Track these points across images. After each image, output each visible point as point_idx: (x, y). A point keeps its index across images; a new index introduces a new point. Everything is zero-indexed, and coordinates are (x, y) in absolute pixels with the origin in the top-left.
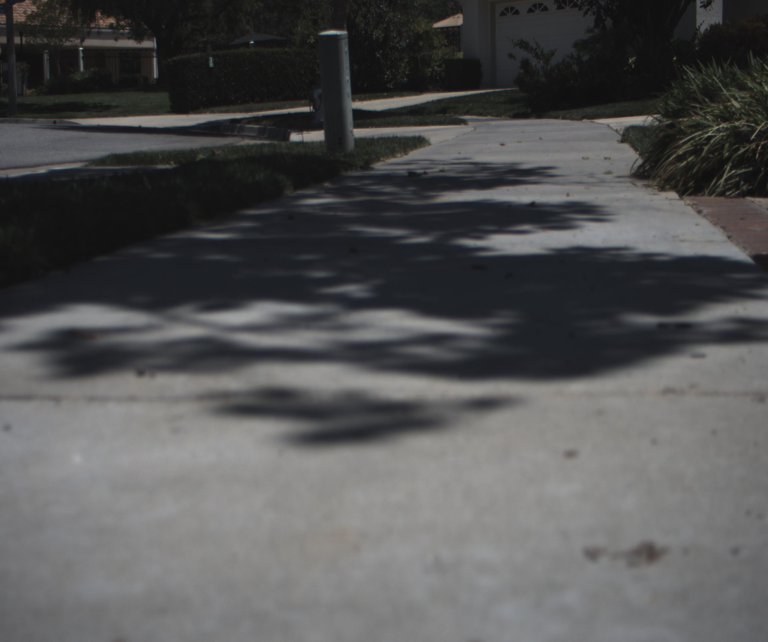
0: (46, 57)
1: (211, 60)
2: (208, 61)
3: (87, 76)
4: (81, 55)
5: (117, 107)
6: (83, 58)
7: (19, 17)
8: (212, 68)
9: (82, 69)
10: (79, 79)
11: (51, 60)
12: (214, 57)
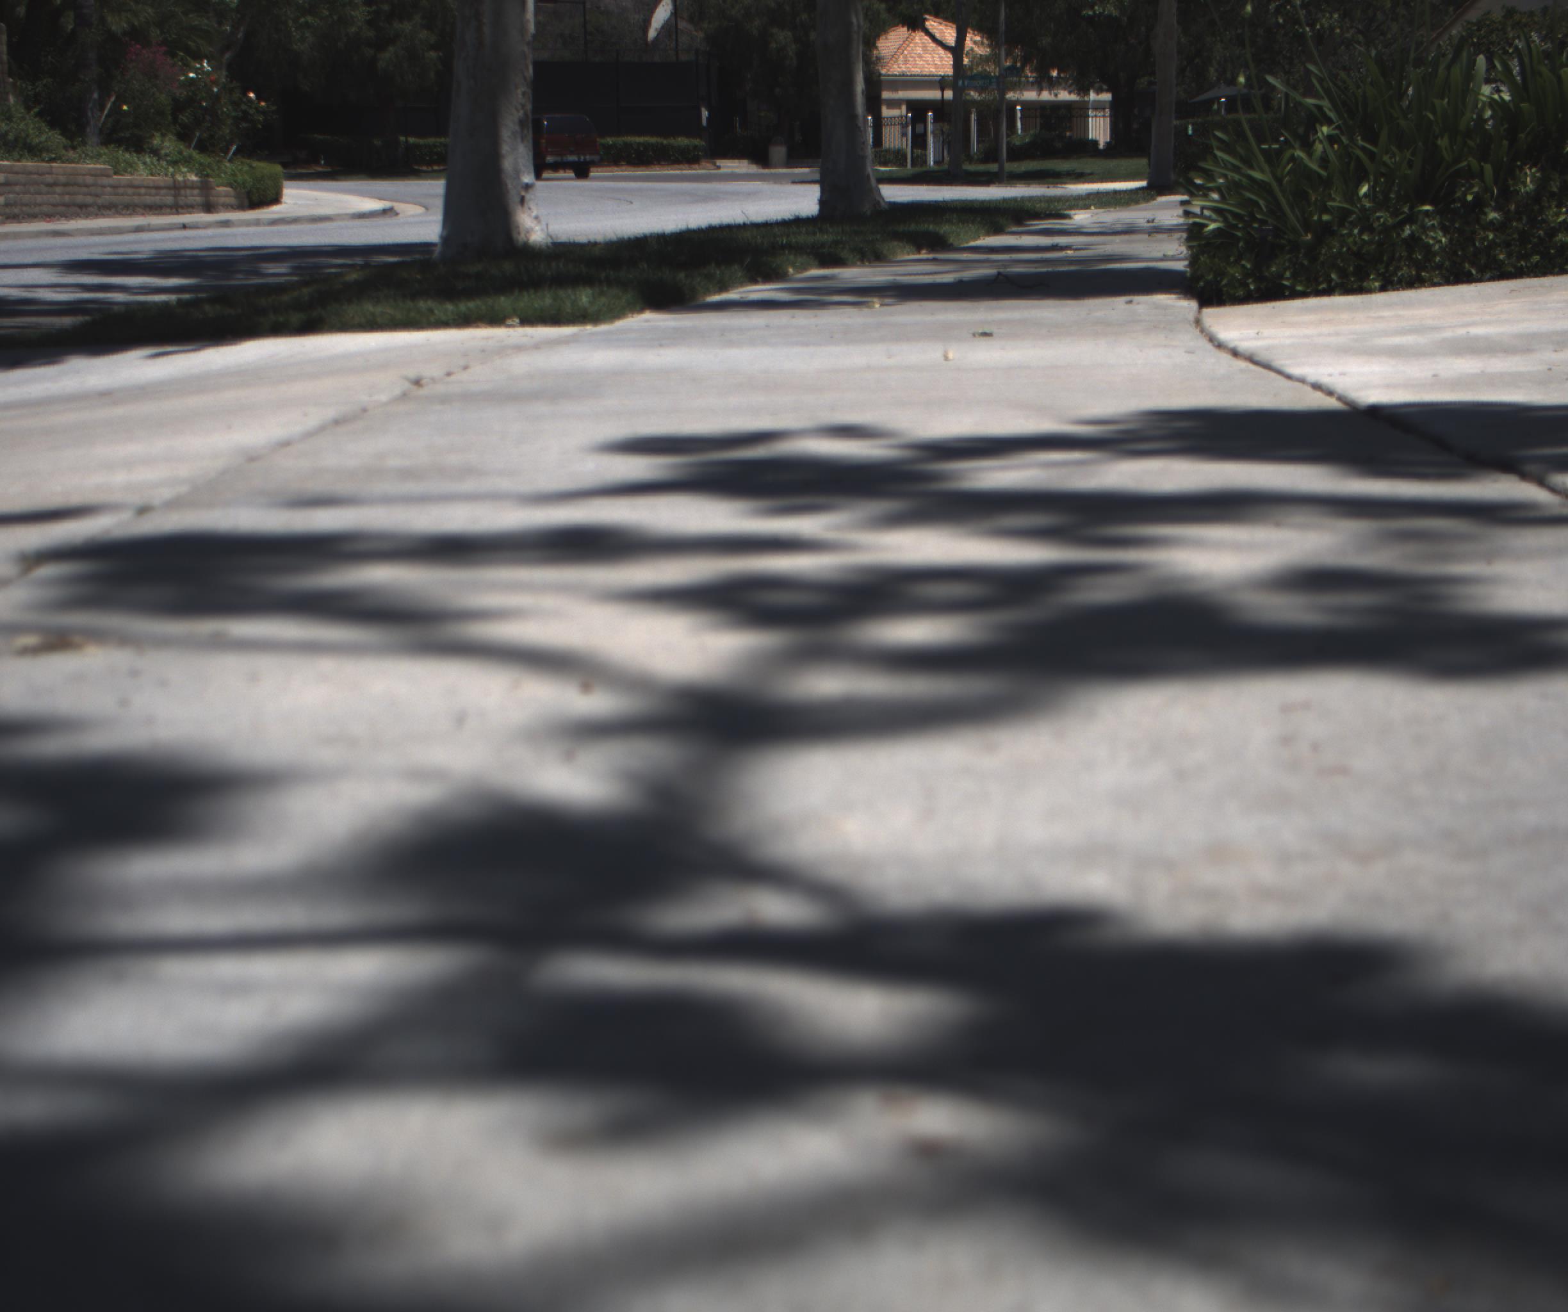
0: (973, 117)
1: (1190, 128)
2: (1186, 129)
3: (1027, 140)
4: (1019, 115)
5: (1091, 174)
6: (1021, 118)
7: (926, 66)
8: (1190, 136)
9: (1019, 132)
10: (1018, 143)
11: (979, 121)
12: (1193, 125)
